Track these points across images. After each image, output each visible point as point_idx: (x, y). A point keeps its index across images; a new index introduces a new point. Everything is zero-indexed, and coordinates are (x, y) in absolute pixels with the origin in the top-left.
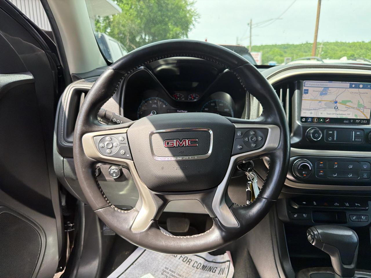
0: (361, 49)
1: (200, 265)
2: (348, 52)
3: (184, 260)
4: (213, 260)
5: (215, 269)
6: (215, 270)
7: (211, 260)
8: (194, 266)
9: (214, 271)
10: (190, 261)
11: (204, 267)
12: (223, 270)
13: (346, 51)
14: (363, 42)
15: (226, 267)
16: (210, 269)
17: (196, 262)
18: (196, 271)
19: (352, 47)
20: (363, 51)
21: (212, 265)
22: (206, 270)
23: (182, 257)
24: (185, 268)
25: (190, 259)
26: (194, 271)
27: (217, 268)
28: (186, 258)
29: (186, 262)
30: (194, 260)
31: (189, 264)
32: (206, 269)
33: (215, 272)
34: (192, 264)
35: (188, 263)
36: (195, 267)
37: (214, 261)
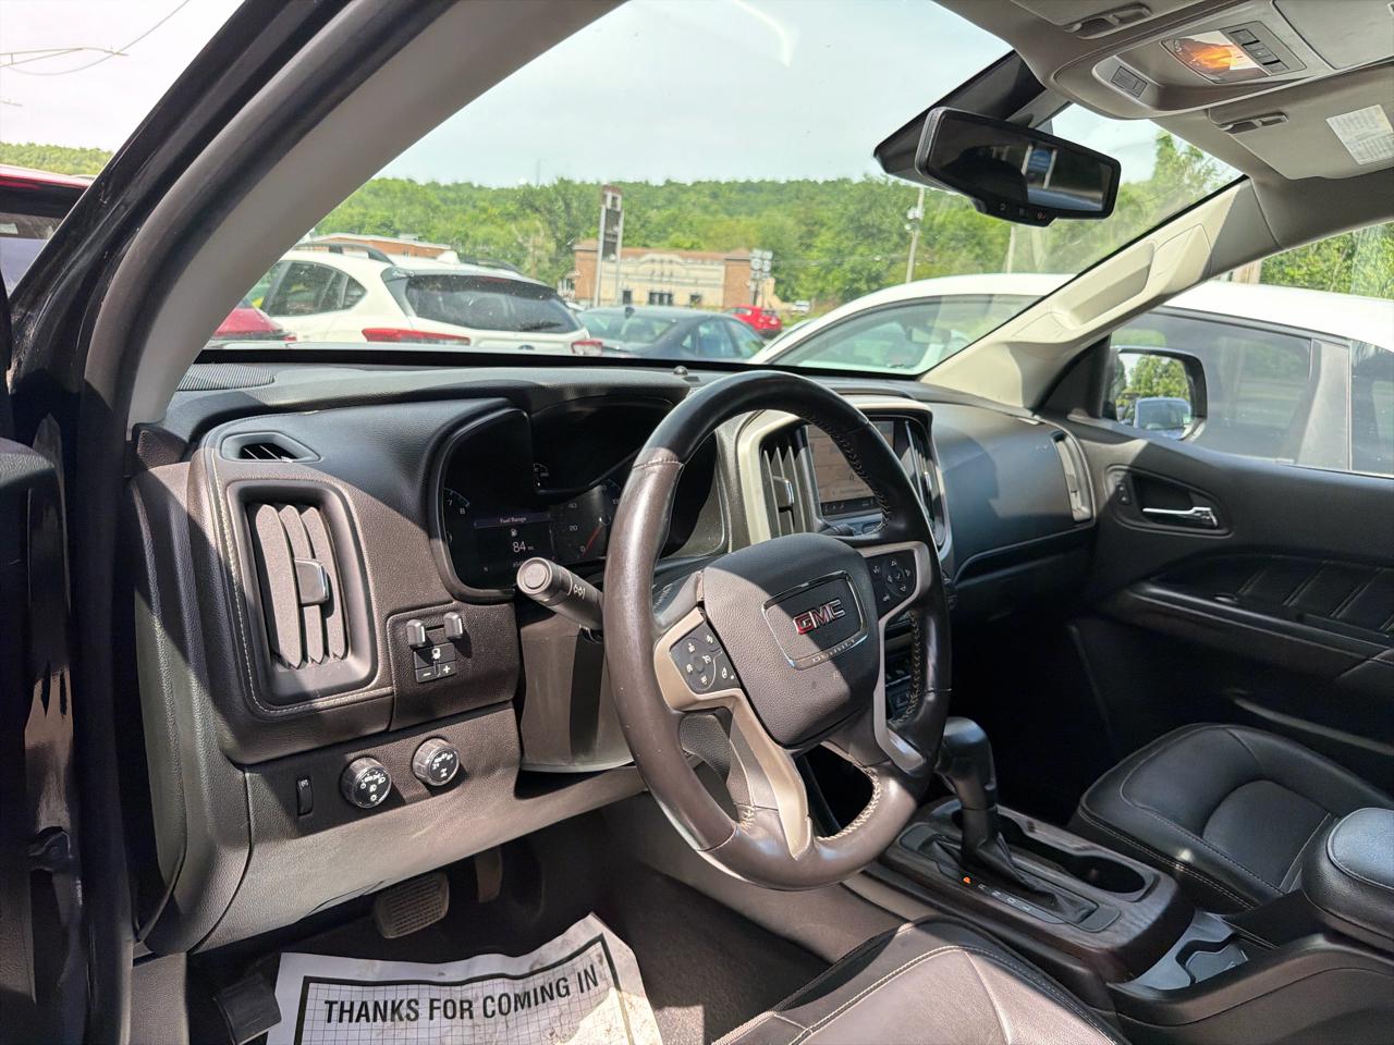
0: (410, 202)
1: (504, 1000)
2: (372, 212)
3: (450, 1014)
4: (532, 966)
5: (562, 983)
6: (567, 987)
7: (526, 970)
8: (489, 1013)
9: (563, 991)
10: (466, 1006)
11: (523, 1000)
12: (590, 973)
13: (366, 207)
14: (411, 181)
15: (596, 960)
16: (547, 993)
17: (489, 1001)
18: (506, 1022)
19: (381, 193)
20: (418, 210)
21: (538, 981)
22: (537, 1003)
23: (438, 1008)
24: (468, 1032)
25: (462, 1002)
26: (502, 1027)
27: (566, 980)
28: (449, 1004)
29: (458, 1014)
30: (477, 998)
31: (471, 1017)
32: (532, 1000)
33: (568, 993)
34: (477, 1009)
35: (467, 1014)
36: (494, 1012)
37: (537, 967)
